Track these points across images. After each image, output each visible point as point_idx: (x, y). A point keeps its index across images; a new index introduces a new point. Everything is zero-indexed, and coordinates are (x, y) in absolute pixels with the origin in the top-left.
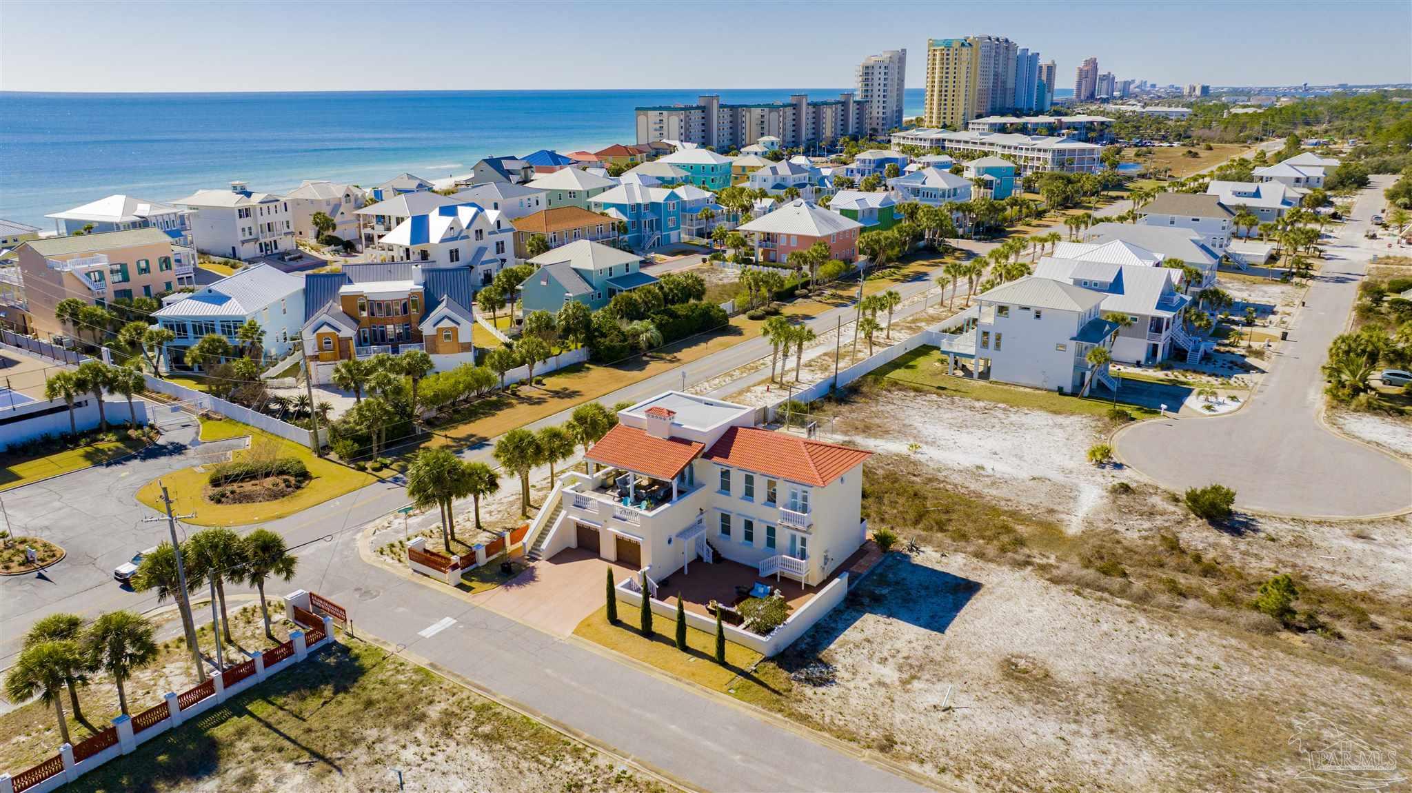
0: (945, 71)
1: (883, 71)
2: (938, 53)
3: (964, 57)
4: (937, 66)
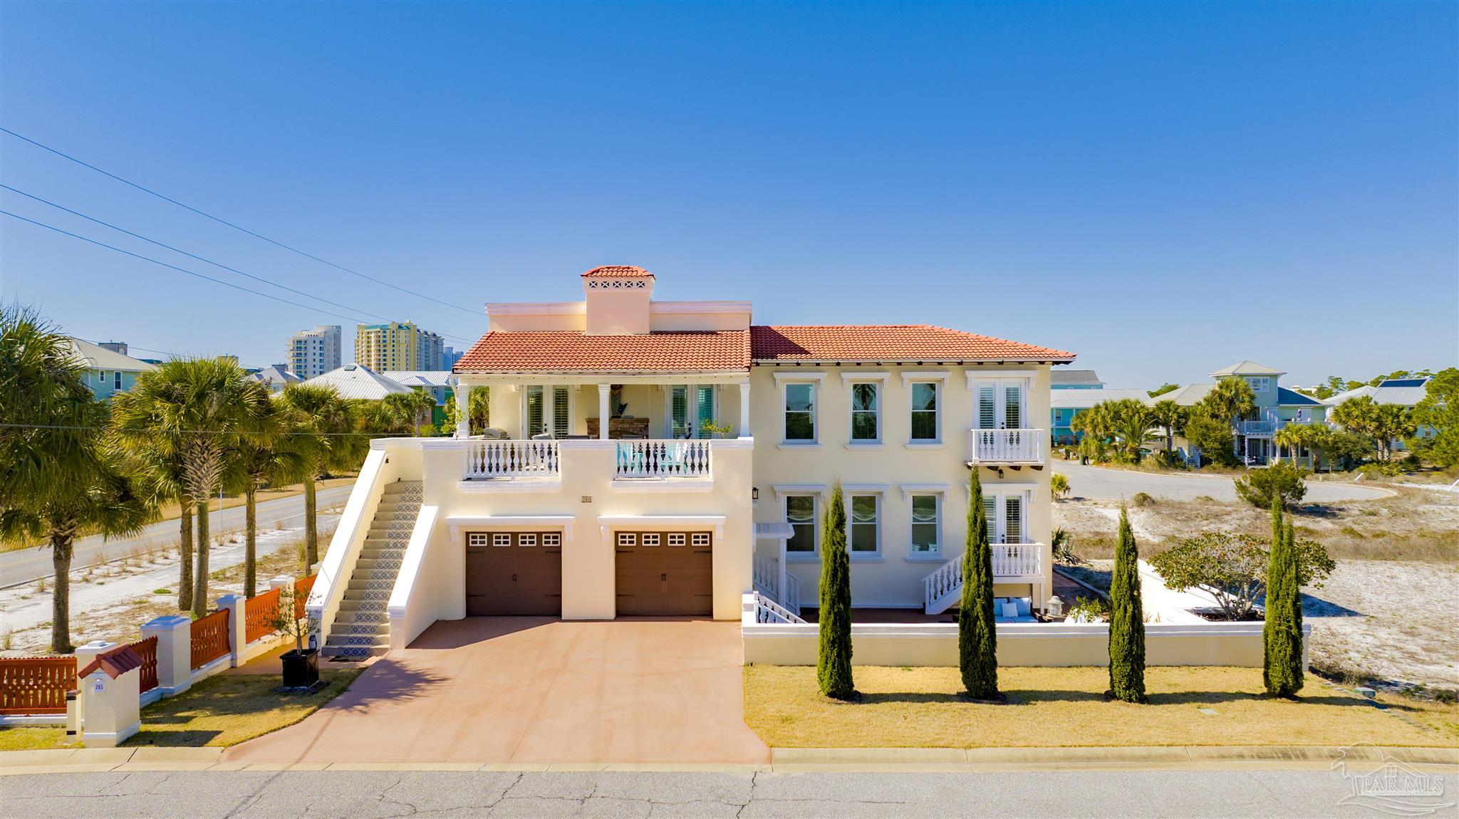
0: (382, 353)
1: (318, 345)
2: (373, 335)
3: (402, 339)
4: (373, 349)
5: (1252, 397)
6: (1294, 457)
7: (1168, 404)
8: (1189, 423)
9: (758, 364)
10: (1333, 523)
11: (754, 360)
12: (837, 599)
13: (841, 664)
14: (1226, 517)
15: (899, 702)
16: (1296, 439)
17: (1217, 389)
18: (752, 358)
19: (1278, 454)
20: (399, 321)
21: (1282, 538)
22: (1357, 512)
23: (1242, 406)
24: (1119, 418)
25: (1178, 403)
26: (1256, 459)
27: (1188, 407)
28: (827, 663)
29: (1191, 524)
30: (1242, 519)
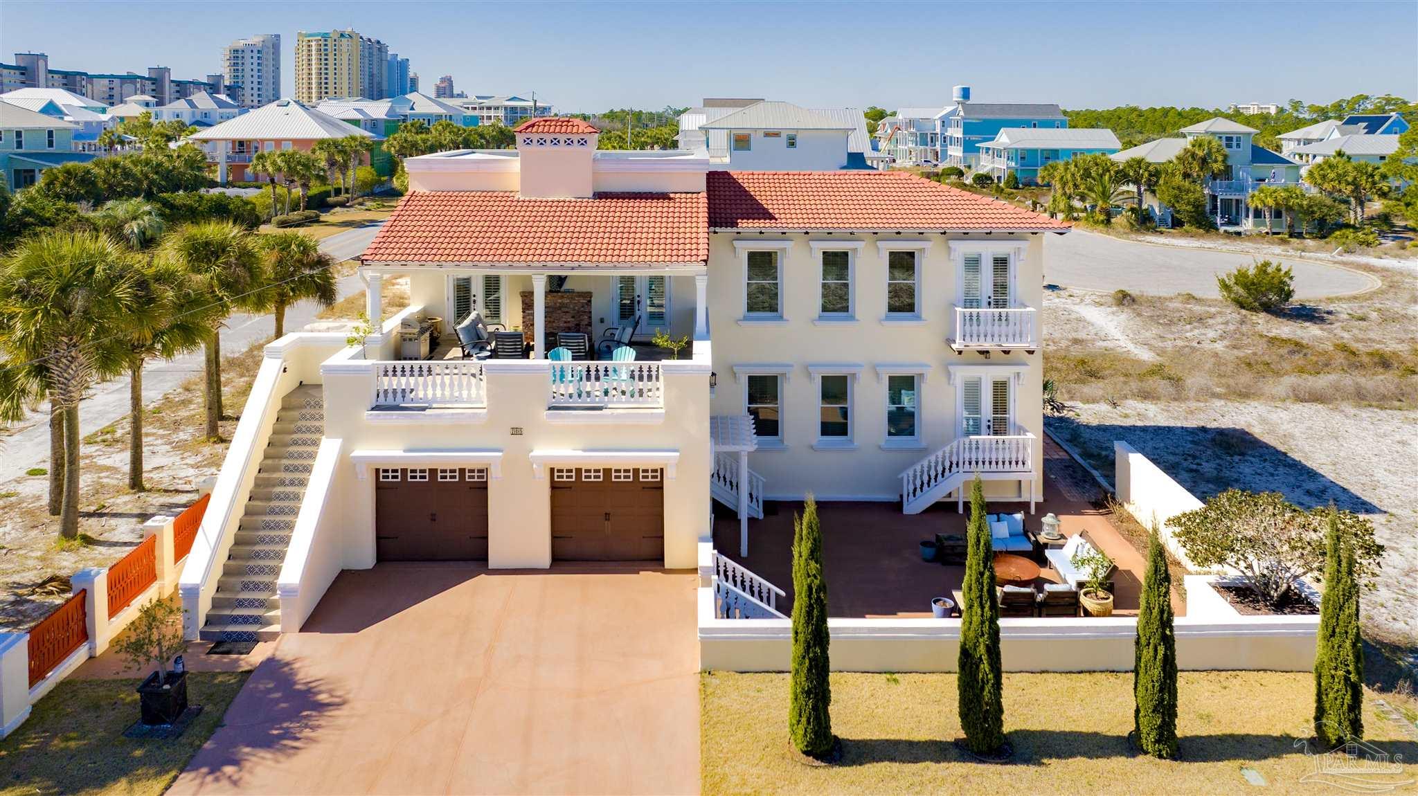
0: (323, 62)
1: (256, 55)
2: (313, 44)
3: (344, 48)
4: (314, 57)
5: (1226, 157)
6: (1267, 220)
7: (1139, 162)
8: (1161, 182)
9: (715, 232)
10: (1322, 329)
11: (712, 229)
12: (812, 642)
13: (817, 718)
14: (1211, 321)
15: (886, 763)
16: (1270, 201)
17: (1189, 147)
18: (710, 226)
19: (1251, 215)
20: (340, 29)
21: (1339, 565)
22: (1346, 316)
23: (1215, 166)
24: (1089, 176)
25: (1149, 159)
26: (1229, 218)
27: (1159, 164)
28: (800, 716)
29: (1174, 329)
30: (1227, 323)
